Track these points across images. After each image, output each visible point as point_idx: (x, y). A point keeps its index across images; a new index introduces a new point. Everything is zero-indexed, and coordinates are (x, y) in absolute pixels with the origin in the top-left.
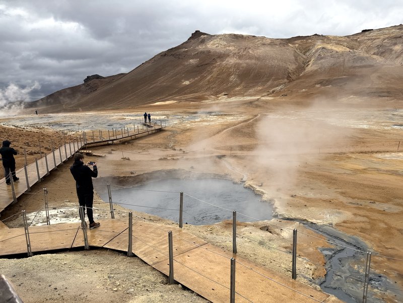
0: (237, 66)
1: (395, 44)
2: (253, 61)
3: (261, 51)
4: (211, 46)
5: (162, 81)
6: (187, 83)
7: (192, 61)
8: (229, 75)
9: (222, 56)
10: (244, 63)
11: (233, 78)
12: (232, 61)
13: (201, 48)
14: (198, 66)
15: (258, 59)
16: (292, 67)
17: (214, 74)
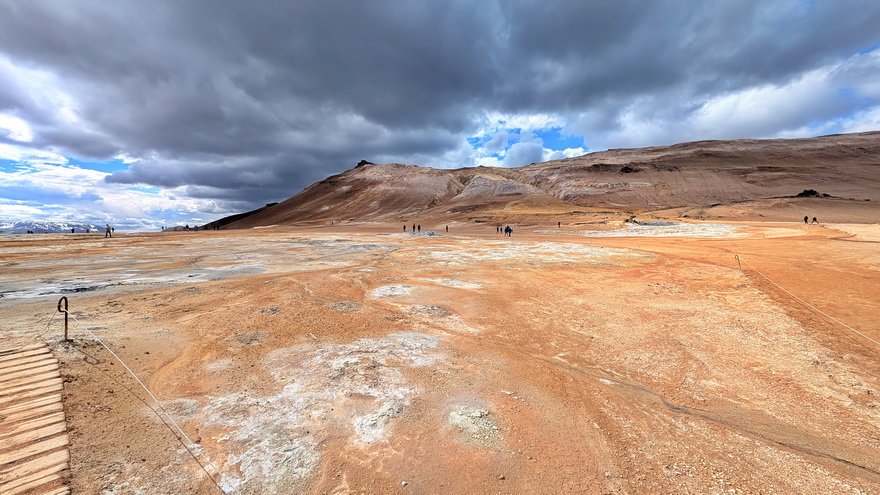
0: (384, 193)
1: (552, 174)
2: (404, 188)
3: (416, 179)
4: (369, 174)
5: (304, 207)
6: (327, 208)
7: (345, 188)
8: (373, 201)
9: (374, 183)
10: (392, 189)
11: (374, 204)
12: (382, 188)
13: (359, 176)
14: (347, 193)
15: (409, 186)
16: (440, 194)
17: (357, 201)
